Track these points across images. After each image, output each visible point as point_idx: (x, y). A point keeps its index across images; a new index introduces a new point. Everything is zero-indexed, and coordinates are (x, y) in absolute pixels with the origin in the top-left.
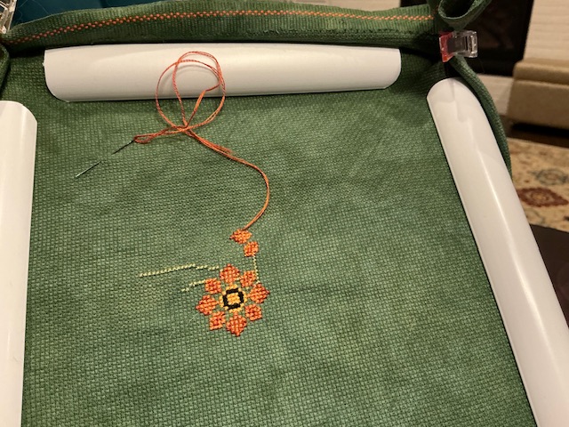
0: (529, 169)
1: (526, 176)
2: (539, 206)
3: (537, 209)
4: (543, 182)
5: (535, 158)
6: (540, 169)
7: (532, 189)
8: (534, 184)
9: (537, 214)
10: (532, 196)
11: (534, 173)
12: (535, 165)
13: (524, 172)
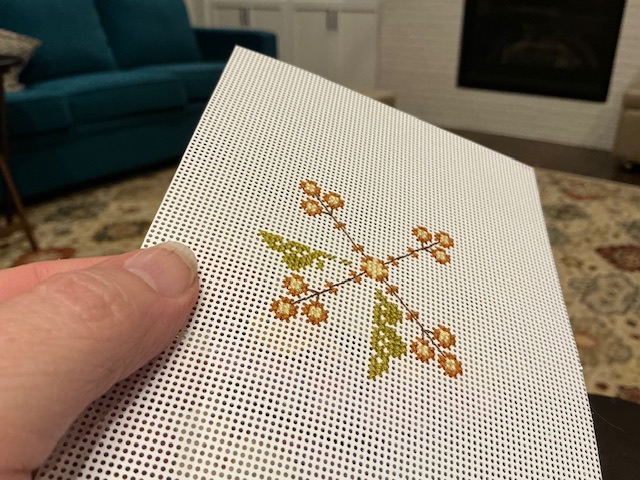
0: (618, 219)
1: (614, 228)
2: (632, 270)
3: (628, 274)
4: (635, 237)
5: (624, 205)
6: (630, 220)
7: (623, 248)
8: (625, 239)
9: (628, 281)
10: (621, 256)
11: (624, 225)
12: (625, 214)
13: (612, 223)
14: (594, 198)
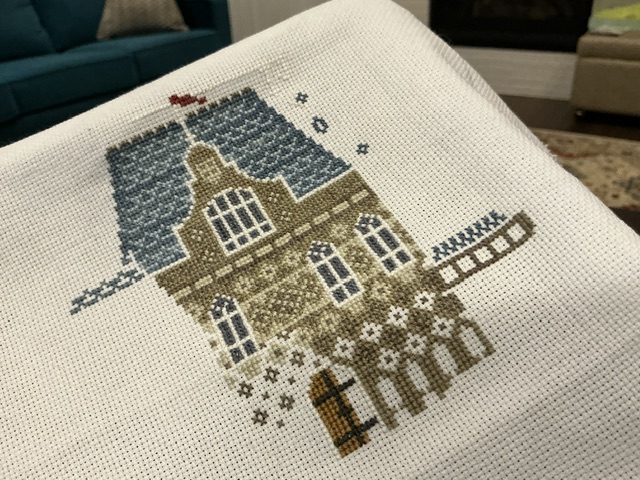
0: (614, 178)
5: (618, 161)
11: (622, 184)
12: (620, 171)
13: (609, 182)
14: (586, 155)
